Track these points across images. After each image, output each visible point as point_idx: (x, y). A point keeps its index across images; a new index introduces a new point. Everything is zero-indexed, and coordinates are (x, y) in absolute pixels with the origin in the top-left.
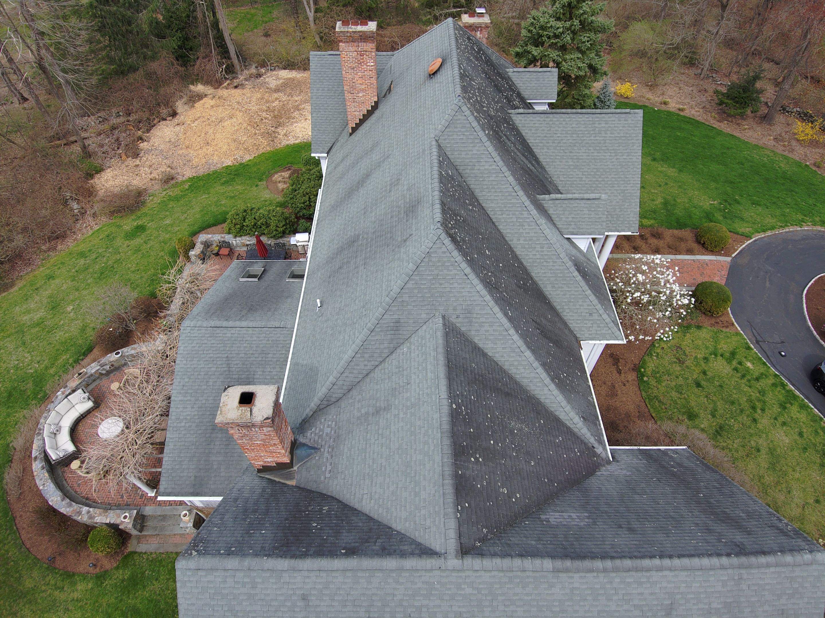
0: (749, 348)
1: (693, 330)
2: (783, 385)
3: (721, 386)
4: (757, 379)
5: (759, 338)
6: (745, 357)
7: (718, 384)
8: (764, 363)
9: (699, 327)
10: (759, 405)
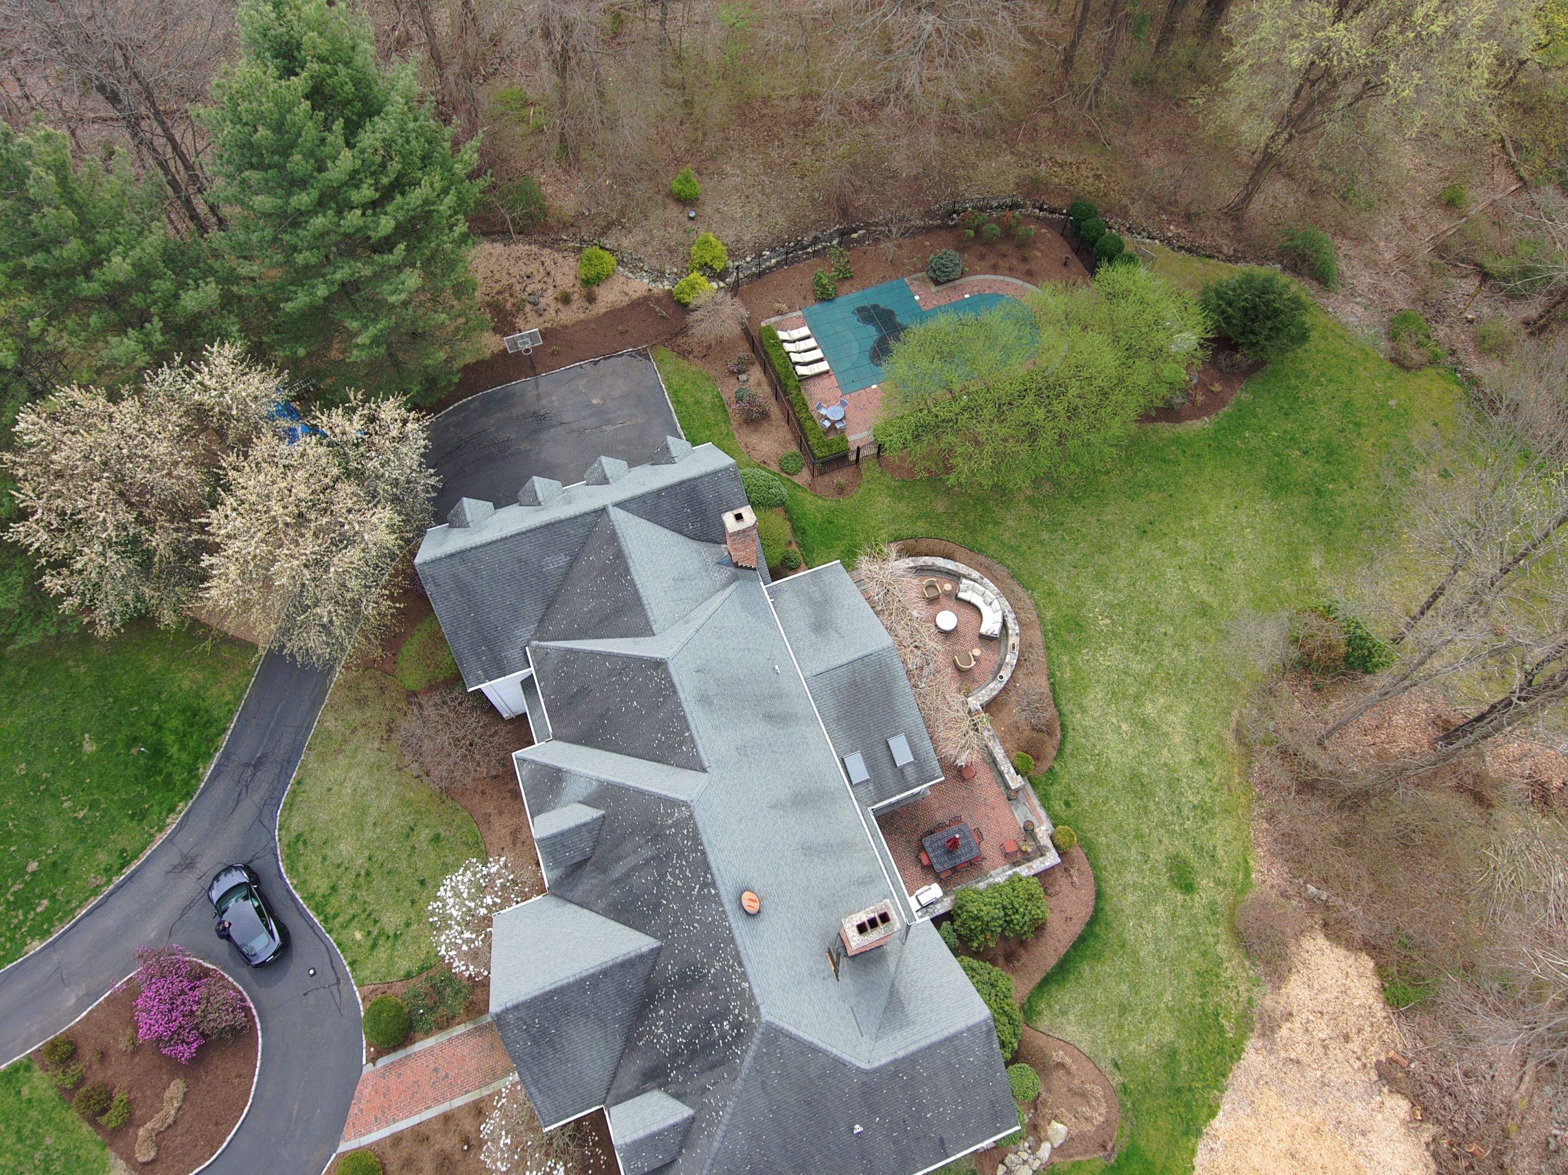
0: (352, 964)
1: (415, 970)
2: (326, 921)
3: (398, 890)
4: (354, 917)
5: (334, 989)
6: (360, 946)
7: (402, 893)
8: (339, 945)
9: (408, 976)
10: (361, 880)
